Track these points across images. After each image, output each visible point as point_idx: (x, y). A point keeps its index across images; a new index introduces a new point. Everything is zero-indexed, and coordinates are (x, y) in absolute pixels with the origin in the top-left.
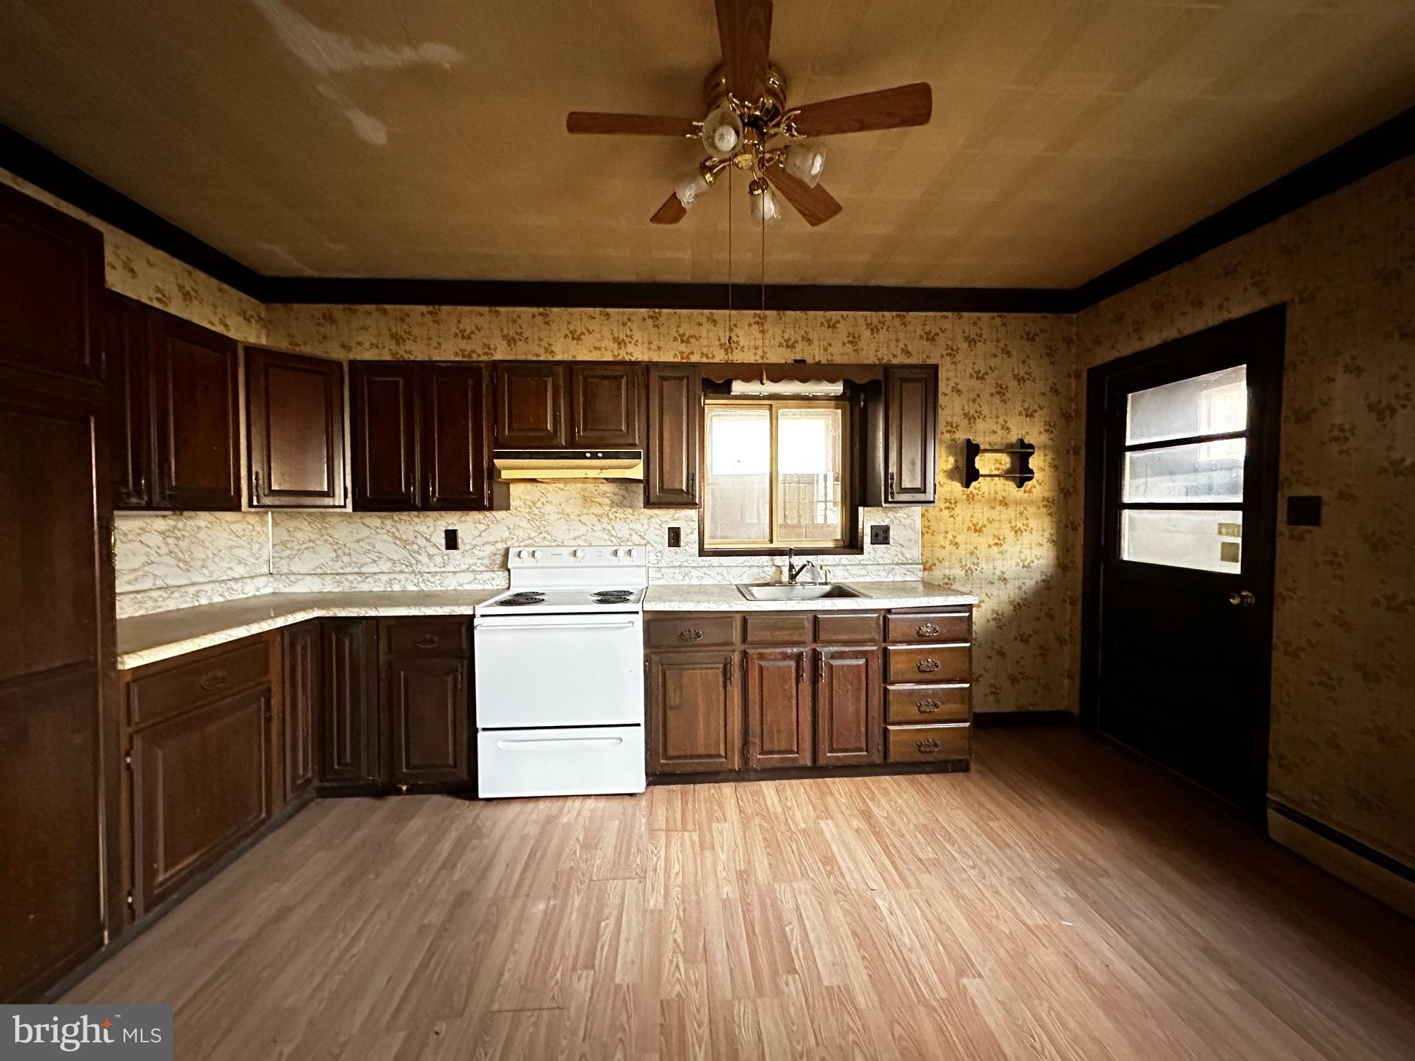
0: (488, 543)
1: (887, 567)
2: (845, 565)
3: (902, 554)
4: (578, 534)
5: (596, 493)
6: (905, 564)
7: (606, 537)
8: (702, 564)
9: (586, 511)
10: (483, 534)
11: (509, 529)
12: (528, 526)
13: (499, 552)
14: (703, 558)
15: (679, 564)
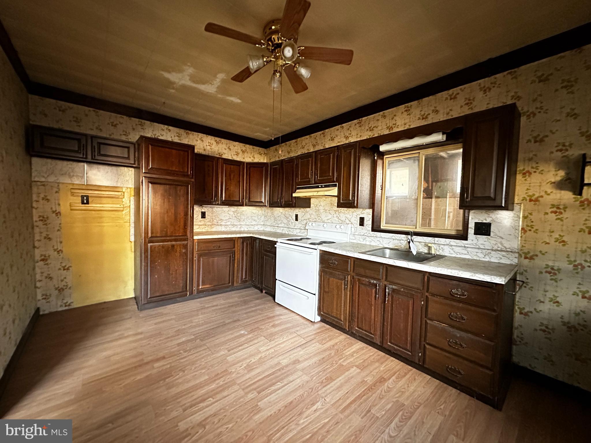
0: (305, 219)
1: (484, 251)
2: (452, 246)
3: (502, 244)
4: (329, 218)
6: (501, 251)
7: (337, 220)
8: (373, 235)
10: (304, 216)
11: (310, 215)
12: (315, 214)
14: (373, 232)
15: (362, 234)
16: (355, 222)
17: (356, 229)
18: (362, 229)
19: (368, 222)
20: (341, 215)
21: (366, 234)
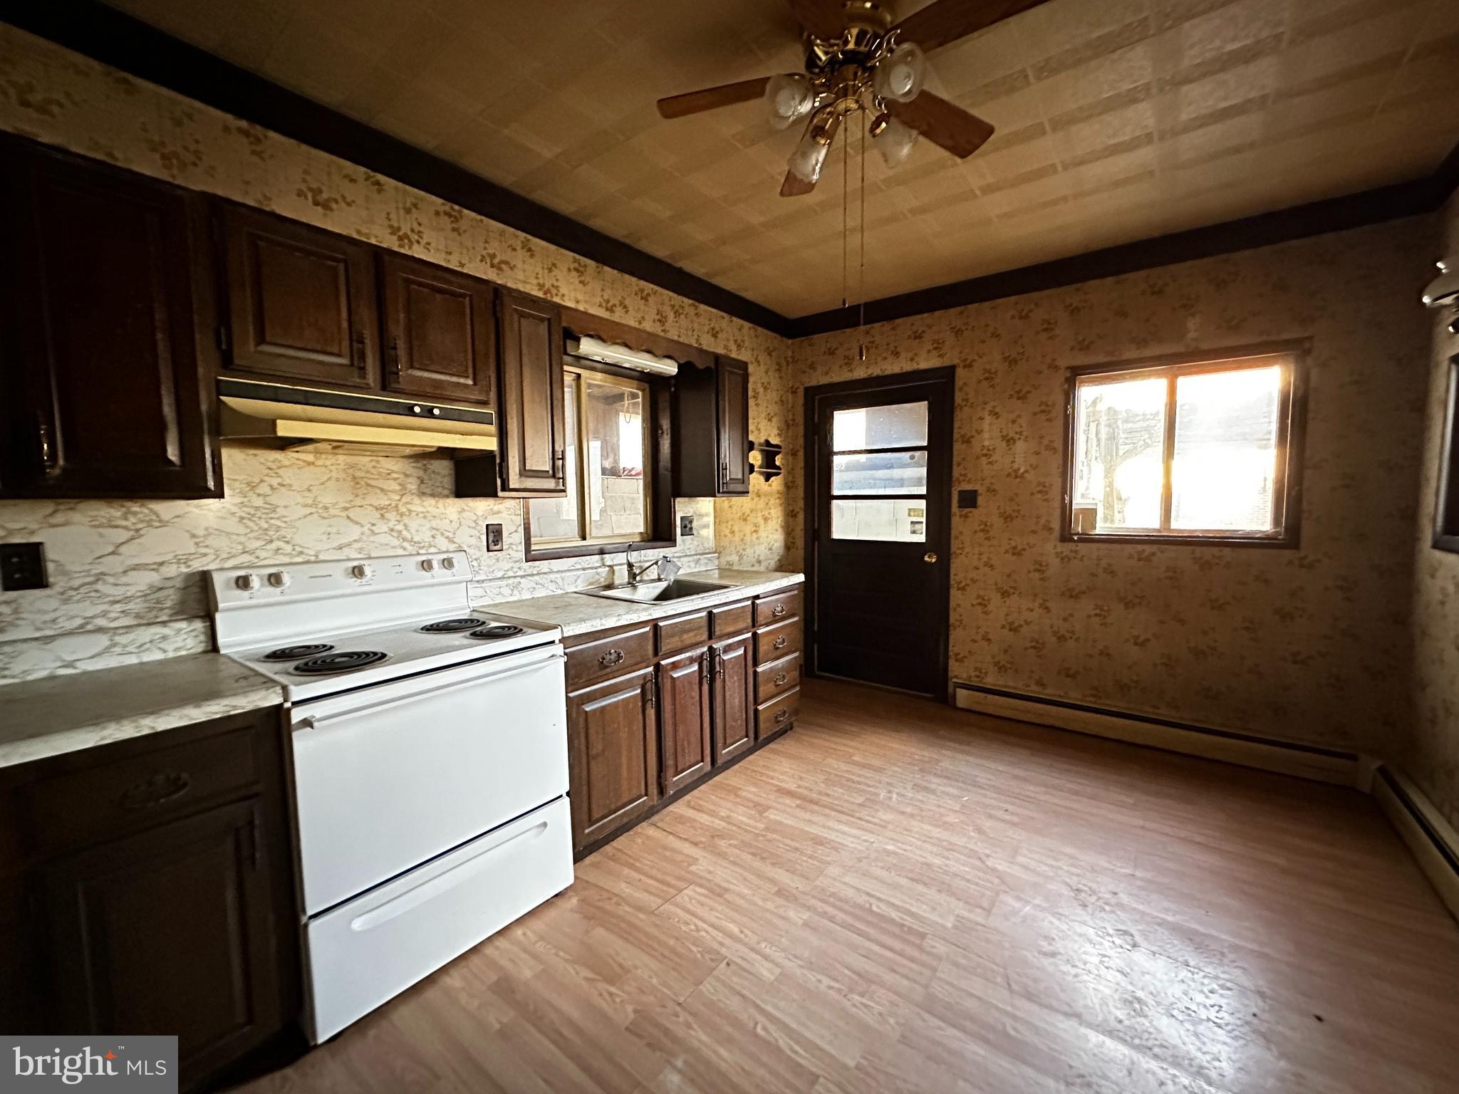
0: (136, 568)
3: (702, 544)
5: (373, 471)
6: (705, 554)
7: (396, 542)
8: (529, 572)
9: (358, 502)
10: (122, 549)
11: (194, 536)
12: (242, 530)
13: (170, 584)
14: (530, 563)
15: (500, 574)
16: (473, 541)
17: (475, 563)
18: (498, 560)
19: (513, 537)
20: (414, 524)
21: (511, 574)
